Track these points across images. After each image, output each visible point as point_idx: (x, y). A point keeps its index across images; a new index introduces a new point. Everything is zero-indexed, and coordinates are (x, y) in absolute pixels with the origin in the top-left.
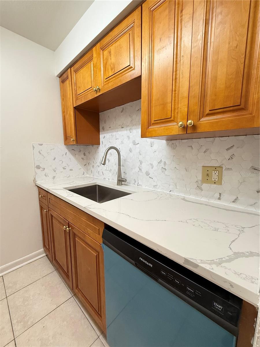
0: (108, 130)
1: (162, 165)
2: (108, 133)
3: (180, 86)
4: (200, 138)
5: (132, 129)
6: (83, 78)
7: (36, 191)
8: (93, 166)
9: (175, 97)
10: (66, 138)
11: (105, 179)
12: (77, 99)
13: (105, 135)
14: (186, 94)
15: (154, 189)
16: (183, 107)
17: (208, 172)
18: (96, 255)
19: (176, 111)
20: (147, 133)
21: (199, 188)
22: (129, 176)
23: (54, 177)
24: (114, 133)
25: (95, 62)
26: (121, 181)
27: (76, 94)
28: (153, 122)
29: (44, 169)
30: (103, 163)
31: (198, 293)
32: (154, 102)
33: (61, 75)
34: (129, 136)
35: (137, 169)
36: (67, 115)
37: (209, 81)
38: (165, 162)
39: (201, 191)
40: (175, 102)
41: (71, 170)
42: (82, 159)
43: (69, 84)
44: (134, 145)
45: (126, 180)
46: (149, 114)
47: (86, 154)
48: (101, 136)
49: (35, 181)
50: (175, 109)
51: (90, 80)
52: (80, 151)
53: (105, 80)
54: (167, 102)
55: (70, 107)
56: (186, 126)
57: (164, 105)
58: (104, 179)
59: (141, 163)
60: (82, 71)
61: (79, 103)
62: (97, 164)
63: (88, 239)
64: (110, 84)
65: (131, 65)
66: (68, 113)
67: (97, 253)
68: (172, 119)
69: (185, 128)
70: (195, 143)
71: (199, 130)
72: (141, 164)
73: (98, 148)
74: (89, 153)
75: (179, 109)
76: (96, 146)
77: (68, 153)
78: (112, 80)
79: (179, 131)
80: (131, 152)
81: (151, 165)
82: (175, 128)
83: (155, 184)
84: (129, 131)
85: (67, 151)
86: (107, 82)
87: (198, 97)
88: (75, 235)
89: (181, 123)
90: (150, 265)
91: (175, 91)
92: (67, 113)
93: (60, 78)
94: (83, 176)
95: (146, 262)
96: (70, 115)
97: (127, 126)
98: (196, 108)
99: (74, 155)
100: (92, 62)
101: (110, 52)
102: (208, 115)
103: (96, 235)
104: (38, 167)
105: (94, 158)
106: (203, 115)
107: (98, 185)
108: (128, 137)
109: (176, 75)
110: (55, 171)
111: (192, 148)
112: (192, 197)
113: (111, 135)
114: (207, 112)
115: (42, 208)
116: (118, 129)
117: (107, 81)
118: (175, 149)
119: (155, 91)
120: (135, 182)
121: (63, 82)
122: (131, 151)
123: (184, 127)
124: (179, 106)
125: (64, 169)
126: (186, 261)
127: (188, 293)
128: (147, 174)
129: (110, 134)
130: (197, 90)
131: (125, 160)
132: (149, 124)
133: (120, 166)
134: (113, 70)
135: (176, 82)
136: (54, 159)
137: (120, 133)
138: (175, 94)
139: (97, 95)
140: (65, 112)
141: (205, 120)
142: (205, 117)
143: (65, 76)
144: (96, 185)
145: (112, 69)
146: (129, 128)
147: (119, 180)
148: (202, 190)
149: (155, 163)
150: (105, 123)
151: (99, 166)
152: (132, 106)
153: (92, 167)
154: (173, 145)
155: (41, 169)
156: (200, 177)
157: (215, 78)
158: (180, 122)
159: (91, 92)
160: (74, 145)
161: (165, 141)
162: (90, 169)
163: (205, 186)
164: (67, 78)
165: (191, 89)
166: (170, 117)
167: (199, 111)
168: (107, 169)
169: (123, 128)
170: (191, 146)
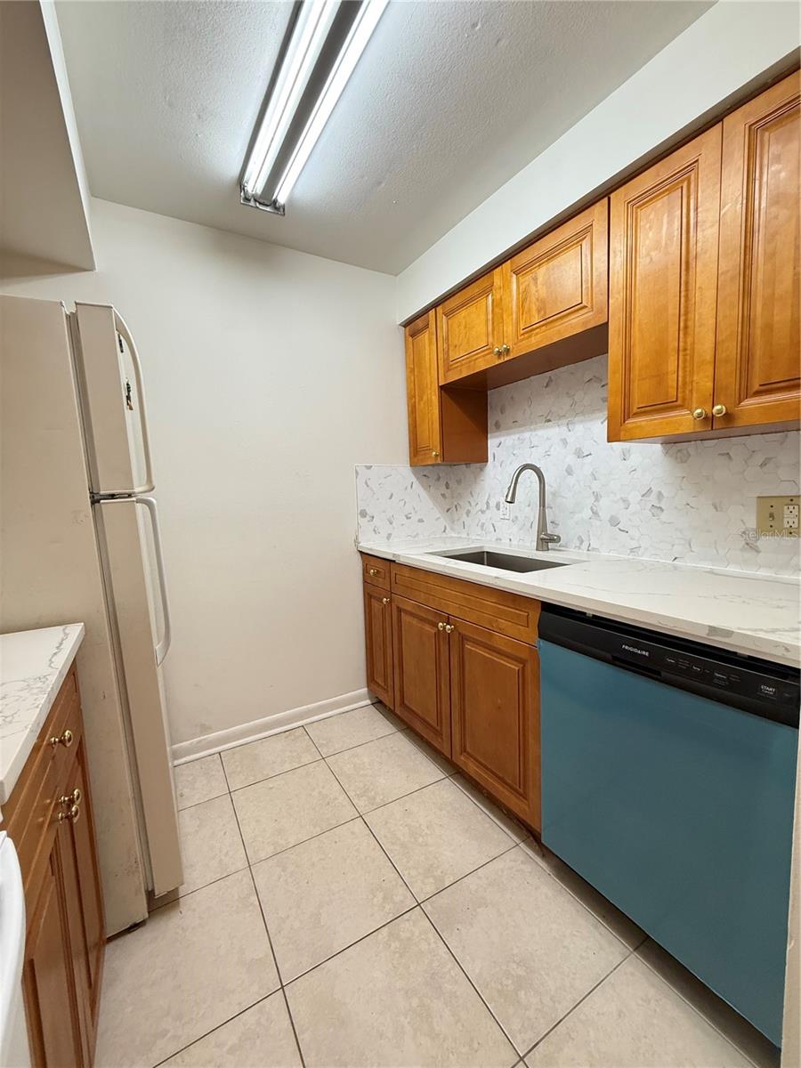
0: (510, 428)
1: (653, 499)
2: (508, 435)
3: (696, 341)
4: (749, 435)
5: (574, 423)
6: (465, 327)
7: (357, 565)
8: (468, 513)
9: (685, 361)
10: (416, 452)
11: (500, 540)
12: (448, 369)
13: (502, 439)
14: (709, 356)
15: (631, 557)
16: (703, 381)
17: (772, 510)
18: (517, 669)
19: (689, 388)
20: (622, 433)
21: (751, 547)
22: (564, 527)
23: (389, 536)
24: (527, 435)
25: (498, 297)
26: (546, 541)
27: (446, 360)
28: (635, 410)
29: (373, 517)
30: (509, 500)
31: (734, 678)
32: (636, 373)
33: (407, 324)
34: (565, 439)
35: (587, 513)
36: (422, 403)
37: (758, 332)
38: (660, 494)
39: (756, 554)
40: (685, 371)
41: (421, 521)
42: (443, 495)
43: (430, 340)
44: (579, 457)
45: (559, 538)
46: (627, 395)
47: (451, 485)
48: (492, 443)
49: (356, 541)
50: (685, 383)
51: (484, 330)
52: (439, 479)
53: (522, 332)
54: (667, 373)
55: (429, 386)
56: (710, 415)
57: (660, 378)
58: (497, 539)
59: (597, 497)
60: (463, 313)
61: (454, 376)
62: (478, 508)
63: (499, 641)
64: (533, 340)
65: (584, 303)
66: (425, 398)
67: (522, 665)
68: (679, 402)
69: (708, 420)
70: (735, 446)
71: (739, 423)
72: (597, 500)
73: (482, 469)
74: (459, 482)
75: (694, 384)
76: (478, 465)
77: (416, 484)
78: (538, 330)
79: (694, 425)
80: (569, 474)
81: (625, 500)
82: (684, 420)
83: (634, 544)
84: (565, 428)
85: (414, 479)
86: (526, 335)
87: (734, 361)
88: (463, 638)
89: (699, 411)
90: (644, 653)
91: (685, 350)
92: (421, 398)
93: (408, 328)
94: (444, 535)
95: (635, 650)
96: (429, 401)
97: (561, 417)
98: (731, 382)
99: (427, 488)
100: (490, 296)
101: (535, 279)
102: (758, 393)
103: (519, 629)
104: (363, 514)
105: (471, 493)
106: (746, 393)
107: (487, 552)
108: (564, 442)
109: (686, 321)
110: (391, 523)
111: (730, 458)
112: (732, 569)
113: (519, 438)
114: (756, 387)
115: (369, 597)
116: (536, 424)
117: (527, 332)
118: (685, 462)
119: (638, 352)
120: (582, 542)
121: (414, 335)
122: (569, 472)
123: (706, 418)
124: (695, 378)
125: (408, 518)
126: (713, 630)
127: (716, 681)
128: (614, 522)
129: (517, 436)
130: (731, 349)
131: (554, 494)
132: (627, 414)
133: (544, 506)
134: (542, 313)
135: (685, 334)
136: (391, 498)
137: (540, 432)
138: (685, 355)
139: (501, 361)
140: (415, 397)
141: (750, 403)
142: (751, 397)
143: (420, 323)
144: (483, 552)
145: (539, 312)
146: (565, 421)
147: (542, 539)
148: (758, 551)
149: (634, 497)
150: (502, 413)
151: (483, 512)
152: (572, 373)
153: (465, 515)
154: (679, 454)
155: (368, 518)
156: (752, 523)
157: (769, 327)
158: (696, 409)
159: (484, 356)
160: (438, 465)
161: (659, 445)
162: (458, 520)
163: (765, 542)
164: (427, 326)
165: (719, 347)
166: (674, 400)
167: (738, 387)
168: (507, 517)
169: (549, 421)
170: (728, 454)
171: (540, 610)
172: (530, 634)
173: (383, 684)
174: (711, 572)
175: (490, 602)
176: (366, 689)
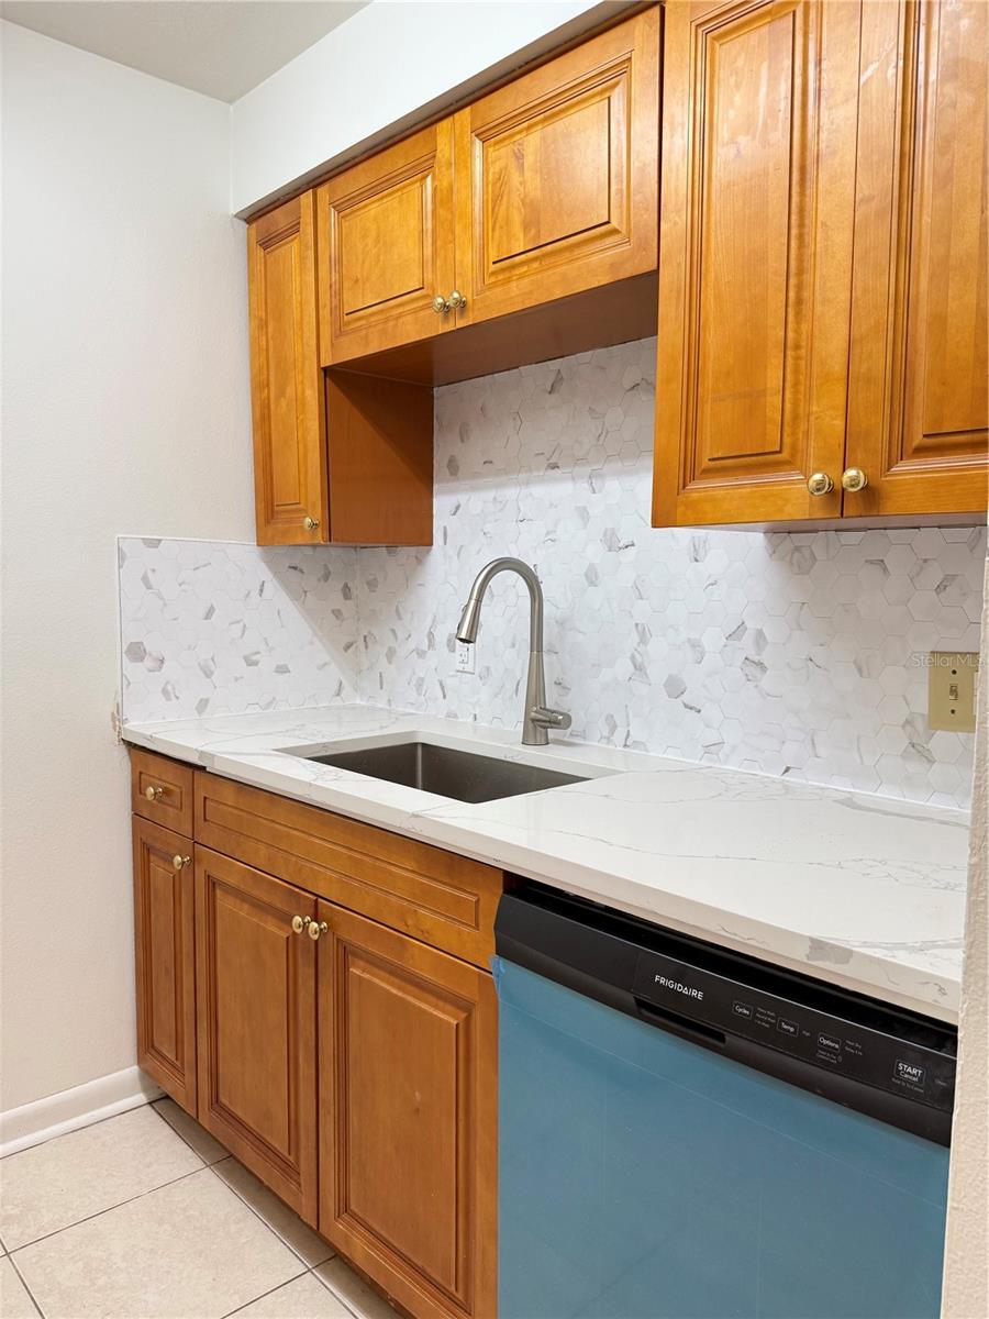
0: (476, 475)
1: (747, 644)
2: (474, 489)
3: (816, 333)
4: (918, 528)
5: (601, 476)
6: (377, 241)
7: (120, 770)
8: (391, 654)
9: (796, 371)
10: (271, 513)
11: (456, 716)
12: (339, 332)
13: (462, 498)
14: (838, 366)
15: (704, 763)
16: (827, 416)
17: (954, 679)
18: (455, 1023)
19: (803, 427)
20: (680, 510)
21: (919, 751)
22: (580, 700)
23: (203, 705)
24: (511, 493)
25: (445, 184)
26: (543, 722)
27: (337, 309)
28: (705, 463)
29: (162, 661)
30: (463, 636)
31: (853, 1048)
32: (708, 382)
33: (255, 215)
34: (585, 509)
35: (624, 668)
36: (283, 403)
37: (922, 331)
38: (760, 634)
39: (928, 766)
40: (796, 392)
41: (282, 670)
42: (337, 613)
43: (302, 259)
44: (610, 551)
45: (568, 720)
46: (691, 430)
47: (354, 592)
48: (441, 504)
49: (117, 717)
50: (796, 417)
51: (415, 254)
52: (326, 577)
53: (493, 268)
54: (765, 391)
55: (299, 365)
56: (838, 487)
57: (752, 399)
58: (448, 716)
59: (643, 636)
60: (373, 209)
61: (353, 350)
62: (411, 645)
63: (420, 960)
64: (515, 288)
65: (614, 223)
66: (290, 391)
67: (464, 1015)
68: (785, 455)
69: (835, 496)
70: (897, 547)
71: (890, 507)
72: (643, 640)
73: (420, 561)
74: (372, 585)
75: (812, 418)
76: (413, 550)
77: (273, 588)
78: (525, 269)
79: (811, 505)
80: (592, 583)
81: (695, 645)
82: (798, 490)
83: (712, 737)
84: (586, 485)
85: (265, 574)
86: (501, 277)
87: (881, 382)
88: (346, 953)
89: (818, 477)
90: (694, 993)
91: (797, 347)
92: (281, 393)
93: (254, 225)
94: (338, 702)
95: (679, 987)
96: (300, 401)
97: (579, 461)
98: (875, 423)
99: (299, 595)
100: (429, 179)
101: (519, 157)
102: (920, 451)
103: (459, 933)
104: (136, 652)
105: (397, 611)
106: (901, 449)
107: (424, 745)
108: (583, 514)
109: (800, 287)
110: (208, 674)
111: (885, 569)
112: (887, 795)
113: (495, 498)
114: (918, 440)
116: (530, 470)
117: (503, 270)
118: (808, 572)
119: (713, 340)
120: (613, 728)
121: (268, 243)
122: (592, 578)
123: (832, 492)
124: (814, 409)
125: (251, 663)
126: (818, 946)
127: (822, 1055)
128: (675, 688)
129: (490, 494)
130: (876, 359)
131: (561, 623)
132: (691, 470)
133: (540, 650)
134: (533, 231)
135: (798, 314)
136: (209, 614)
137: (538, 490)
138: (798, 358)
139: (450, 327)
140: (268, 385)
141: (907, 469)
142: (909, 458)
143: (280, 217)
144: (416, 744)
145: (526, 227)
146: (587, 470)
147: (534, 720)
148: (931, 761)
149: (712, 639)
150: (462, 441)
151: (421, 654)
152: (602, 368)
153: (384, 660)
154: (796, 554)
155: (148, 663)
156: (921, 704)
157: (939, 321)
158: (816, 471)
159: (416, 311)
160: (314, 546)
161: (762, 535)
162: (371, 668)
163: (944, 741)
164: (295, 228)
165: (856, 351)
166: (778, 449)
167: (886, 435)
168: (469, 668)
169: (555, 467)
170: (882, 561)
171: (501, 892)
172: (479, 943)
173: (171, 1057)
174: (849, 803)
175: (403, 870)
176: (135, 1068)
